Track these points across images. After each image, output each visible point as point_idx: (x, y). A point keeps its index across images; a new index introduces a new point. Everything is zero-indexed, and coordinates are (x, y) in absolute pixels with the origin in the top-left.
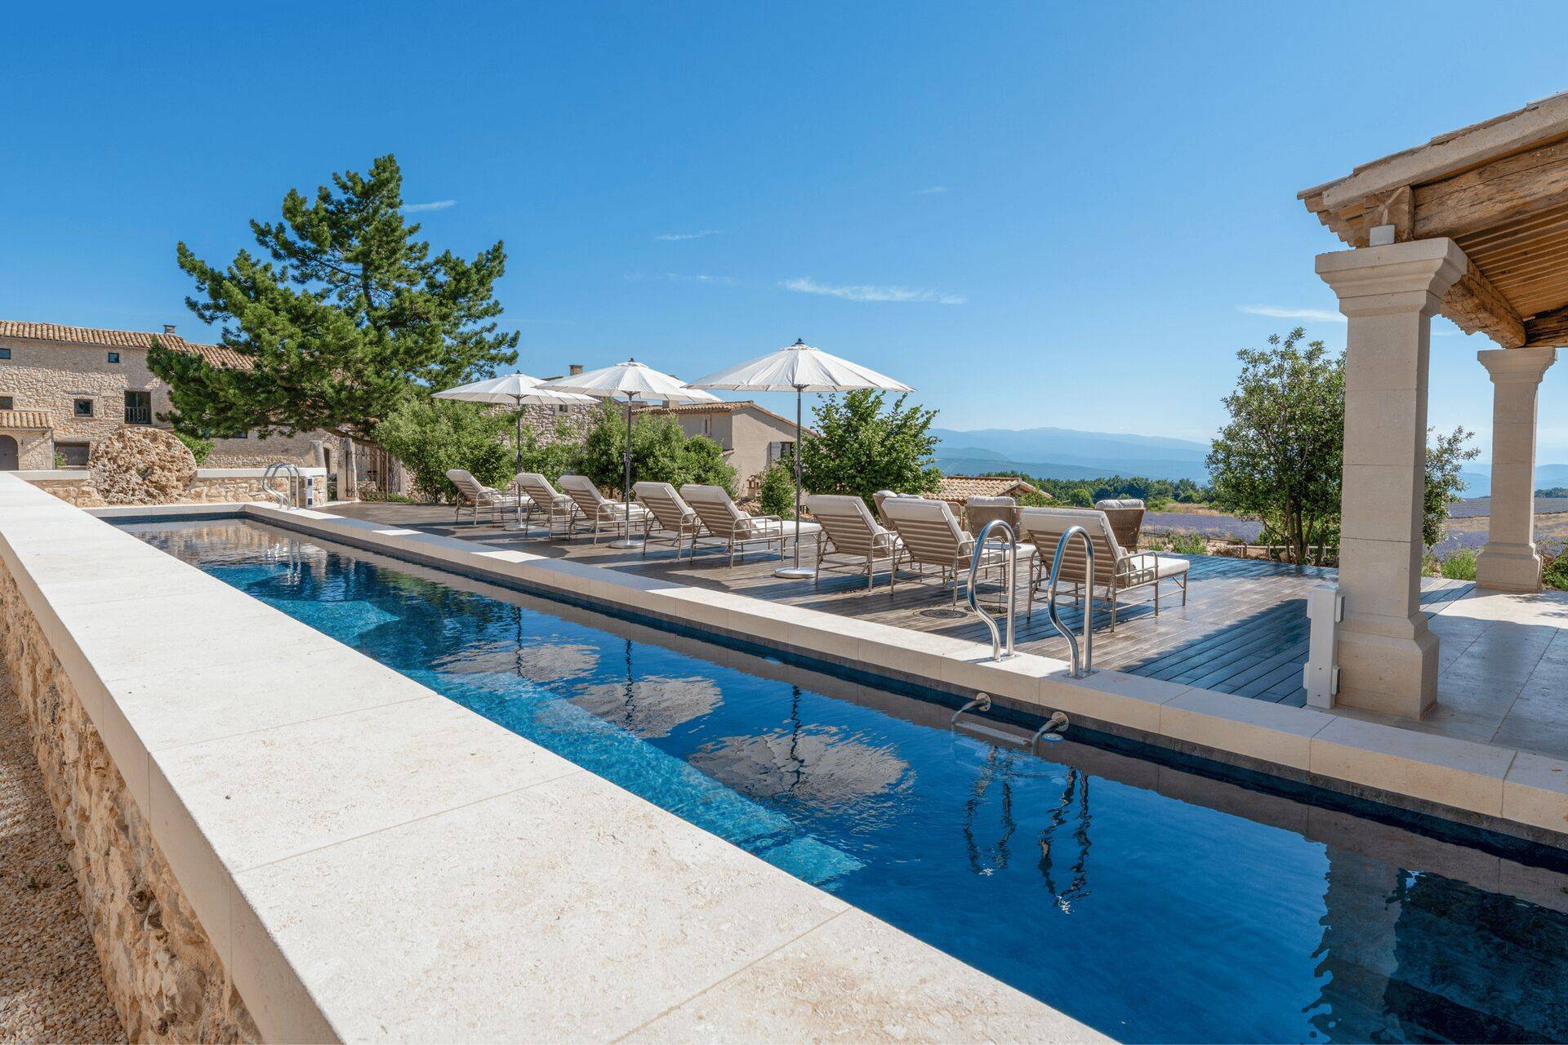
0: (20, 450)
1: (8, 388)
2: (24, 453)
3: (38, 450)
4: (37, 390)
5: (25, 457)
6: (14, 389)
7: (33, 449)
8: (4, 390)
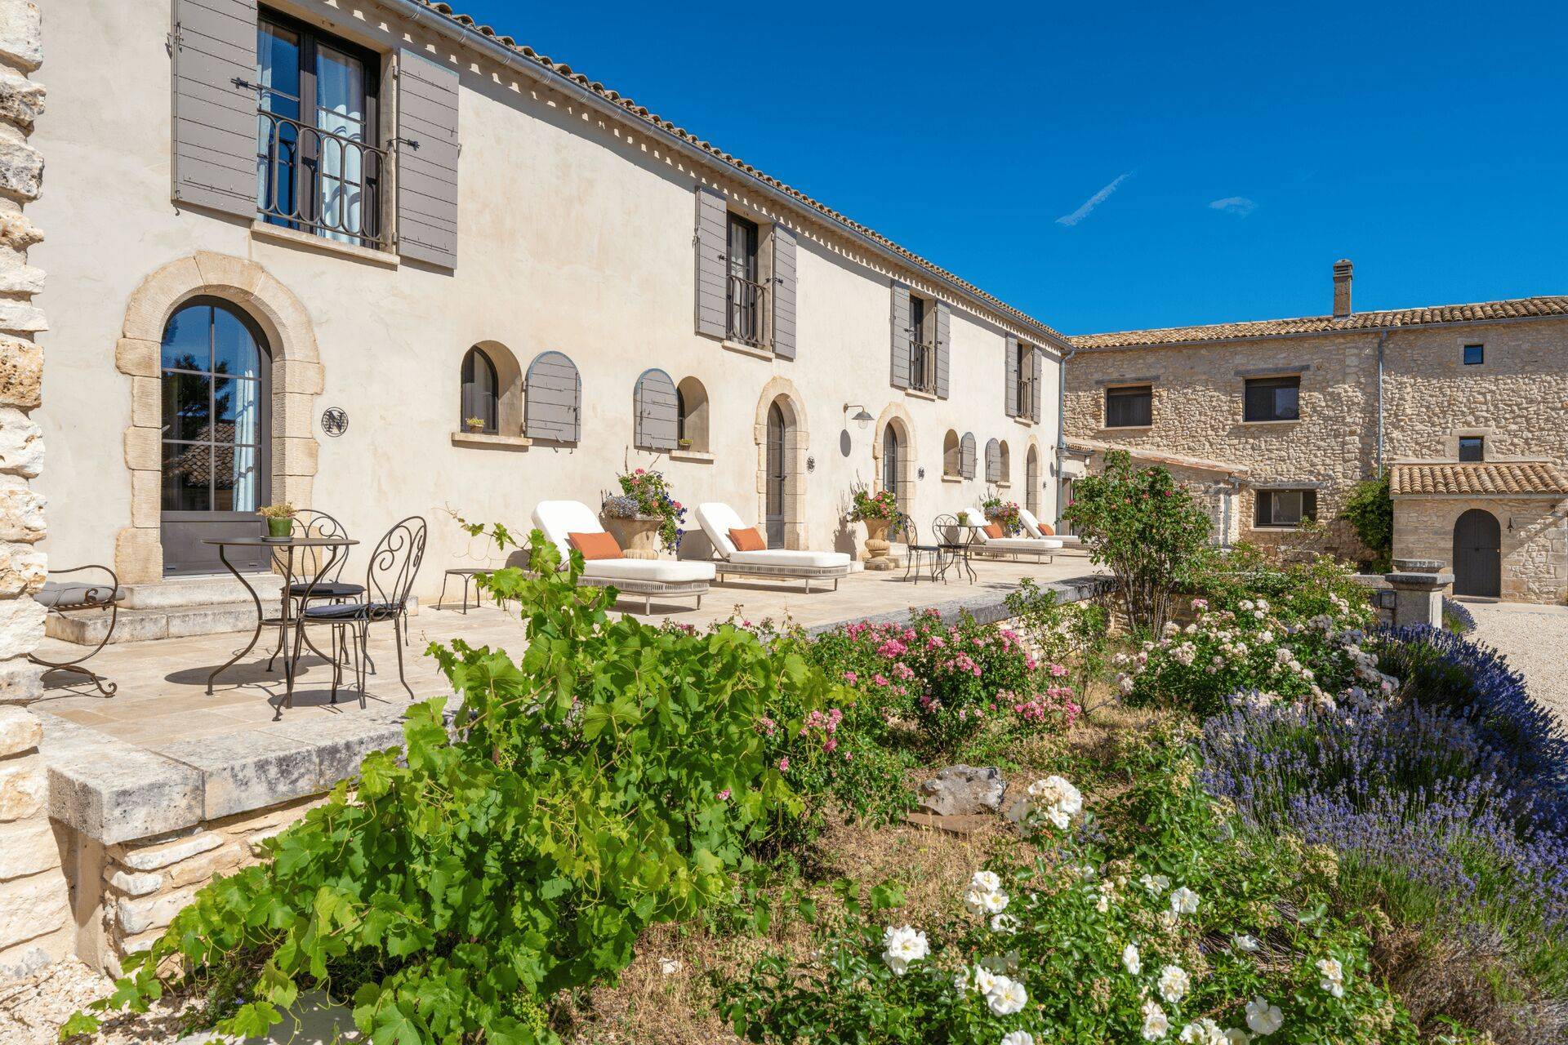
0: (1505, 541)
1: (1477, 419)
2: (1513, 548)
3: (1541, 540)
4: (1528, 420)
5: (1514, 556)
6: (1487, 420)
7: (1530, 538)
8: (1469, 424)
